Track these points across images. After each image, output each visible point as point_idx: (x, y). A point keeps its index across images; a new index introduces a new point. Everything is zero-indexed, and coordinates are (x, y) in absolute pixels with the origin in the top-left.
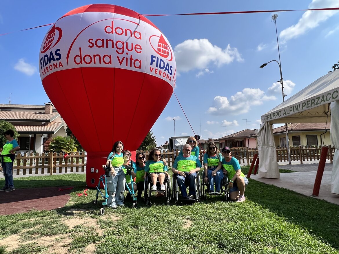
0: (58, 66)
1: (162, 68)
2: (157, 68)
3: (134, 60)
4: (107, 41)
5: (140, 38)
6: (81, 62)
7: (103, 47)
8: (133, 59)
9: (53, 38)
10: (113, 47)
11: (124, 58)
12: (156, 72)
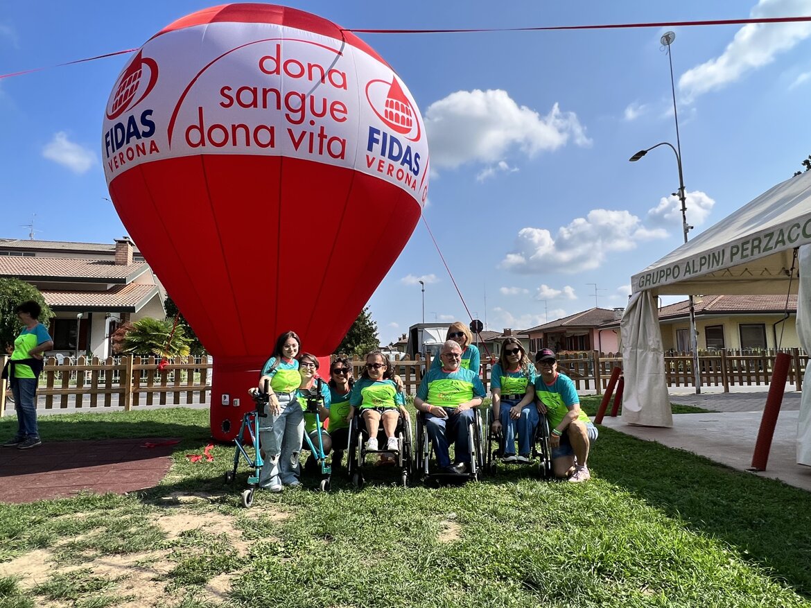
0: (148, 149)
1: (396, 159)
2: (382, 158)
3: (329, 138)
4: (265, 92)
5: (344, 86)
6: (202, 142)
7: (256, 106)
8: (326, 137)
9: (135, 83)
10: (279, 107)
11: (304, 133)
12: (381, 168)
